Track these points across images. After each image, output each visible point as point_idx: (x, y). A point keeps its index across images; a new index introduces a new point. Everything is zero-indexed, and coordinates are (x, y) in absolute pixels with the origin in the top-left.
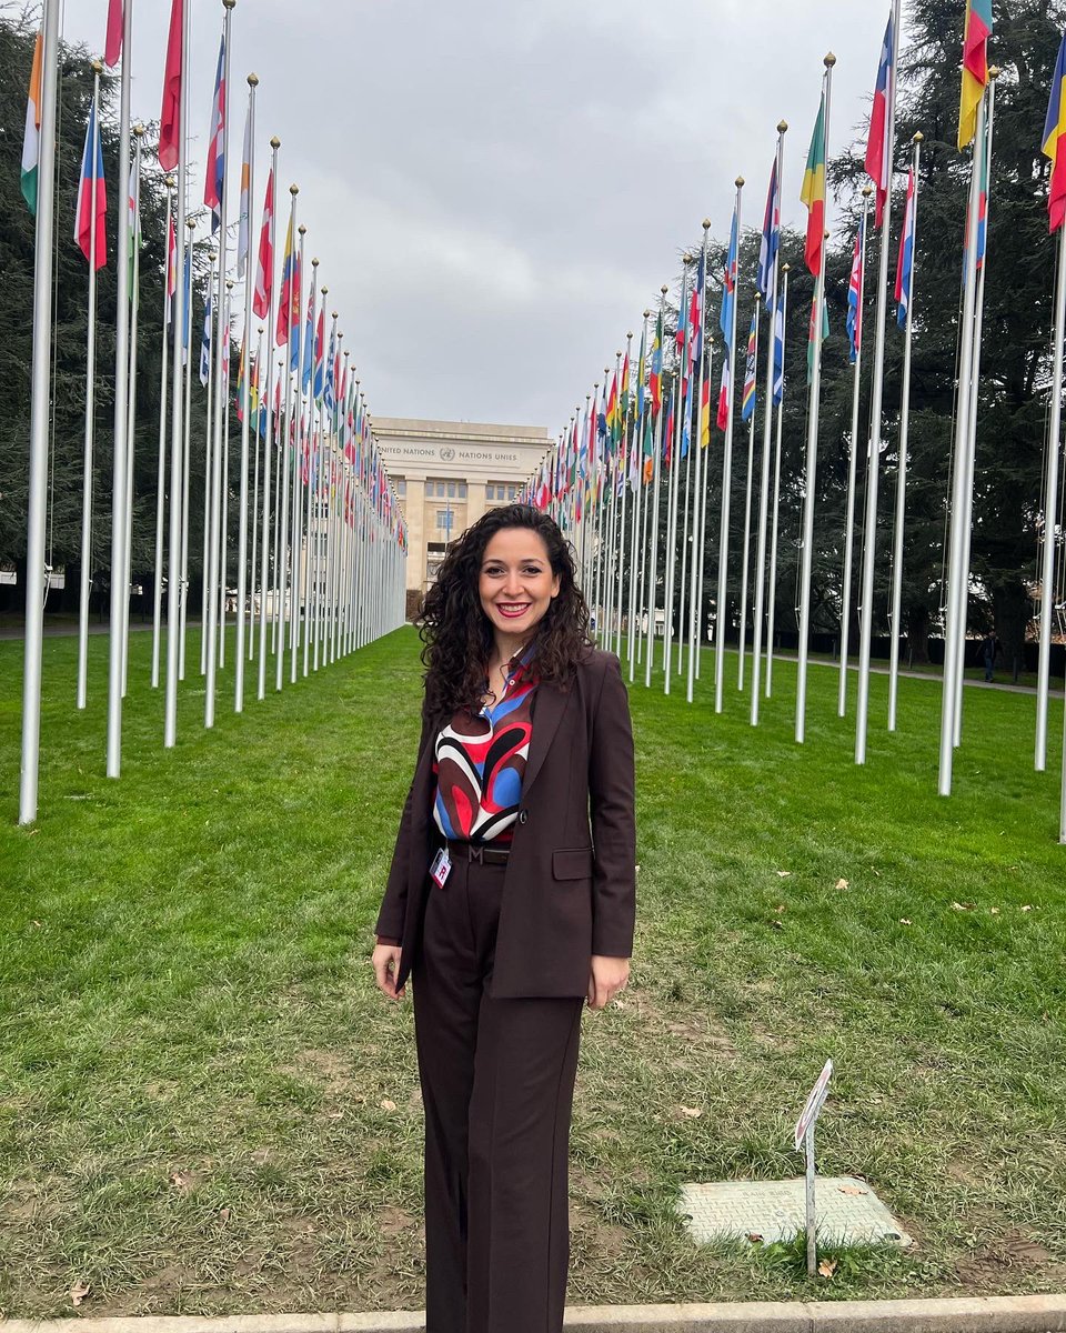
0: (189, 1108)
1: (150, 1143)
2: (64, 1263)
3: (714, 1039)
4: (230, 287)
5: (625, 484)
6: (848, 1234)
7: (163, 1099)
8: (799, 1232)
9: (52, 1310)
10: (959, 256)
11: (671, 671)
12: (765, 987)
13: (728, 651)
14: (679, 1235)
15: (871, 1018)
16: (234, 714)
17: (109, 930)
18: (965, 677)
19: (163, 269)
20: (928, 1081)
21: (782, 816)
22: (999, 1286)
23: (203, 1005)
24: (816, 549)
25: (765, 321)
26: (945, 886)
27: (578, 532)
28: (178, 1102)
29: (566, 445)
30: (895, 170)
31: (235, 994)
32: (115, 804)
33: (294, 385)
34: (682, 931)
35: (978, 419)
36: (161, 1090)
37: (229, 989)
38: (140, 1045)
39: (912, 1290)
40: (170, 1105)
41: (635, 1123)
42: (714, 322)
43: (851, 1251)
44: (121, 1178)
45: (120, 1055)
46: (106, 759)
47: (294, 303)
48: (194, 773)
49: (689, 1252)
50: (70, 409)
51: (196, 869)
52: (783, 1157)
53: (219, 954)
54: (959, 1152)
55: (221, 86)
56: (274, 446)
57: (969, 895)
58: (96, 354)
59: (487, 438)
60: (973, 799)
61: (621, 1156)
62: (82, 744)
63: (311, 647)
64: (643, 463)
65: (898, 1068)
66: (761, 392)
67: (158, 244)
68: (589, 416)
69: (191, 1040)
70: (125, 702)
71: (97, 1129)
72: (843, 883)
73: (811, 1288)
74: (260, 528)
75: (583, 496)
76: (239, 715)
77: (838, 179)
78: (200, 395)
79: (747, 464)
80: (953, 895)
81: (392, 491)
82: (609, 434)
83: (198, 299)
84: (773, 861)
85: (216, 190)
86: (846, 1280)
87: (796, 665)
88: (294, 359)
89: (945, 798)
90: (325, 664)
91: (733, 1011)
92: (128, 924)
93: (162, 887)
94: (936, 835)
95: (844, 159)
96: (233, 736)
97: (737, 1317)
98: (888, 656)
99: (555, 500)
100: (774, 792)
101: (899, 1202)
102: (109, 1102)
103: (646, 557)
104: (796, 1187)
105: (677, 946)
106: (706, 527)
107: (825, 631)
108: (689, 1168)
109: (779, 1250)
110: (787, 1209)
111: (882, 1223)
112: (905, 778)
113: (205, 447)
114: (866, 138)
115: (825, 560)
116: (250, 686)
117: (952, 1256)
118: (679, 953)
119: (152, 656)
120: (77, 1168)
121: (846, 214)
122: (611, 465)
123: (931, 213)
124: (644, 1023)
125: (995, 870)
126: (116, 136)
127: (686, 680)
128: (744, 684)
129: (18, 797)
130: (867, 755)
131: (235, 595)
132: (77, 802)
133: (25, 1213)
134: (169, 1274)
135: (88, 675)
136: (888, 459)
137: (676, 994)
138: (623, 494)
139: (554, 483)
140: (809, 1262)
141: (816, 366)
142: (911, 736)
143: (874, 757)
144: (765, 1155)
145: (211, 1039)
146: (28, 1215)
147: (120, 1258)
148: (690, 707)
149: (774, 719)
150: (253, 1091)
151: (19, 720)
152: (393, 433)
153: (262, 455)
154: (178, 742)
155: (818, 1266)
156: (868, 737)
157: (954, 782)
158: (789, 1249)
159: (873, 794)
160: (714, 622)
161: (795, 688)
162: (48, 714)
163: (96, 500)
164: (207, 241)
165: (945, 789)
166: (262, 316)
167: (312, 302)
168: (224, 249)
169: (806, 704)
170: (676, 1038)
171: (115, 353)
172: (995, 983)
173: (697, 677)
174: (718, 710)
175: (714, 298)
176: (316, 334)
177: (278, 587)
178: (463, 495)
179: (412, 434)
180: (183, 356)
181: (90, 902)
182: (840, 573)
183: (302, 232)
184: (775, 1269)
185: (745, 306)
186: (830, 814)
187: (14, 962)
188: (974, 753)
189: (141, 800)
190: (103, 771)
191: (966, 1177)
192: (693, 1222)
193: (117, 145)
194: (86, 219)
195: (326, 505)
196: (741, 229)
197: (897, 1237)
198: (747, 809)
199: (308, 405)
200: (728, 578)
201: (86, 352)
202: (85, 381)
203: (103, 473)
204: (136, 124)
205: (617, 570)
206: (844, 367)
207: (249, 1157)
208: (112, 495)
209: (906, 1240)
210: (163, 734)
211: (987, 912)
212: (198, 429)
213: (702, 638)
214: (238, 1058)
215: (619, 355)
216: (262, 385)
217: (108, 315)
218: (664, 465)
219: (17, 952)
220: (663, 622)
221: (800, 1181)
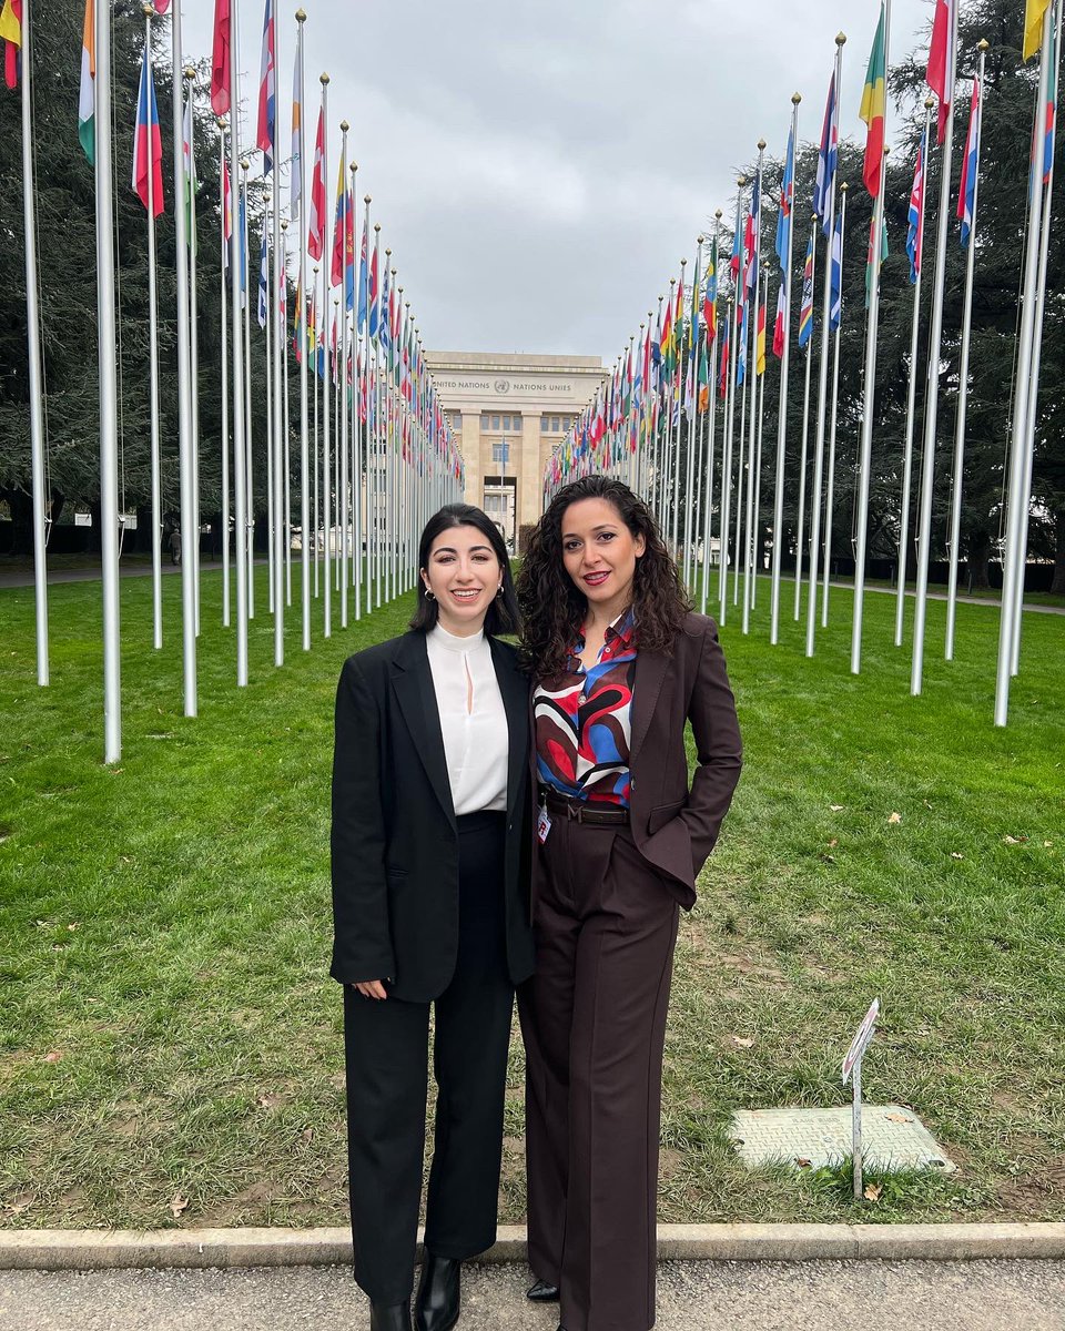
0: (272, 1035)
1: (238, 1067)
2: (164, 1178)
3: (766, 971)
4: (284, 227)
5: (680, 412)
6: (894, 1160)
7: (248, 1026)
8: (846, 1158)
9: (155, 1222)
10: (1026, 167)
11: (727, 602)
12: (817, 920)
13: (785, 579)
14: (731, 1159)
15: (920, 952)
16: (301, 652)
17: (193, 866)
18: (1025, 601)
19: (219, 210)
20: (976, 1013)
21: (836, 749)
22: (1039, 1213)
23: (282, 938)
24: (874, 474)
25: (823, 241)
26: (997, 819)
27: (633, 464)
28: (261, 1029)
29: (621, 374)
30: (959, 75)
31: (311, 927)
32: (194, 743)
33: (350, 323)
34: (736, 865)
35: (1044, 337)
36: (246, 1018)
37: (305, 922)
38: (225, 975)
39: (954, 1214)
40: (255, 1031)
41: (689, 1052)
42: (769, 243)
43: (896, 1177)
44: (213, 1099)
45: (208, 985)
46: (183, 699)
47: (348, 242)
48: (266, 711)
49: (740, 1175)
50: (135, 354)
51: (271, 806)
52: (831, 1086)
53: (296, 889)
54: (1004, 1084)
55: (270, 25)
56: (332, 386)
57: (1022, 828)
58: (158, 298)
59: (541, 369)
60: (1029, 730)
61: (676, 1084)
62: (160, 684)
63: (374, 583)
64: (698, 390)
65: (946, 1001)
66: (818, 314)
67: (213, 185)
68: (644, 343)
69: (272, 971)
70: (199, 642)
71: (190, 1054)
72: (895, 817)
73: (857, 1211)
74: (321, 466)
75: (638, 427)
76: (307, 653)
77: (900, 88)
78: (259, 337)
79: (804, 389)
80: (1005, 829)
81: (448, 426)
82: (663, 362)
83: (254, 239)
84: (826, 795)
85: (267, 132)
86: (891, 1204)
87: (853, 592)
88: (349, 300)
89: (1001, 728)
90: (387, 601)
91: (785, 944)
92: (210, 860)
93: (240, 824)
94: (990, 766)
95: (906, 66)
96: (303, 674)
97: (784, 1237)
98: (946, 581)
99: (610, 431)
100: (828, 725)
101: (944, 1130)
102: (198, 1028)
103: (702, 486)
104: (843, 1114)
105: (730, 880)
106: (762, 454)
107: (883, 556)
108: (741, 1095)
109: (827, 1175)
110: (835, 1135)
111: (927, 1150)
112: (962, 709)
113: (266, 388)
114: (929, 44)
115: (883, 485)
116: (317, 624)
117: (994, 1182)
118: (732, 887)
119: (223, 595)
120: (173, 1090)
121: (908, 124)
122: (666, 393)
123: (997, 121)
124: (698, 955)
125: (1049, 803)
126: (168, 76)
127: (741, 611)
128: (801, 614)
129: (104, 737)
130: (923, 685)
131: (300, 532)
132: (158, 741)
133: (129, 1132)
134: (259, 1188)
135: (163, 615)
136: (949, 380)
137: (730, 927)
138: (678, 424)
139: (609, 412)
140: (855, 1187)
141: (874, 288)
142: (968, 665)
143: (932, 688)
144: (814, 1084)
145: (290, 970)
146: (130, 1134)
147: (215, 1173)
148: (745, 638)
149: (830, 649)
150: (330, 1020)
151: (100, 660)
152: (448, 366)
153: (321, 393)
154: (251, 681)
155: (864, 1190)
156: (924, 667)
157: (1010, 712)
158: (836, 1173)
159: (927, 725)
160: (771, 550)
161: (852, 617)
162: (128, 654)
163: (163, 443)
164: (260, 180)
165: (1001, 721)
166: (317, 257)
167: (365, 241)
168: (277, 187)
169: (862, 634)
170: (729, 970)
171: (176, 296)
172: (1046, 917)
173: (753, 607)
174: (774, 641)
175: (770, 218)
176: (370, 272)
177: (340, 524)
178: (518, 427)
179: (466, 367)
180: (241, 300)
181: (174, 839)
182: (899, 497)
183: (354, 169)
184: (823, 1192)
185: (802, 225)
186: (885, 747)
187: (107, 897)
188: (1031, 682)
189: (218, 739)
190: (182, 712)
191: (1010, 1107)
192: (745, 1147)
193: (170, 85)
194: (143, 167)
195: (385, 441)
196: (798, 144)
197: (942, 1164)
198: (801, 743)
199: (364, 342)
200: (784, 505)
201: (148, 297)
202: (149, 325)
203: (169, 417)
204: (187, 62)
205: (673, 500)
206: (904, 286)
207: (328, 1081)
208: (178, 438)
209: (950, 1167)
210: (235, 673)
211: (1040, 846)
212: (259, 369)
213: (758, 567)
214: (315, 988)
215: (673, 283)
216: (319, 323)
217: (168, 259)
218: (720, 393)
219: (110, 887)
220: (719, 551)
221: (847, 1109)
